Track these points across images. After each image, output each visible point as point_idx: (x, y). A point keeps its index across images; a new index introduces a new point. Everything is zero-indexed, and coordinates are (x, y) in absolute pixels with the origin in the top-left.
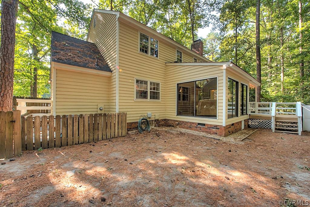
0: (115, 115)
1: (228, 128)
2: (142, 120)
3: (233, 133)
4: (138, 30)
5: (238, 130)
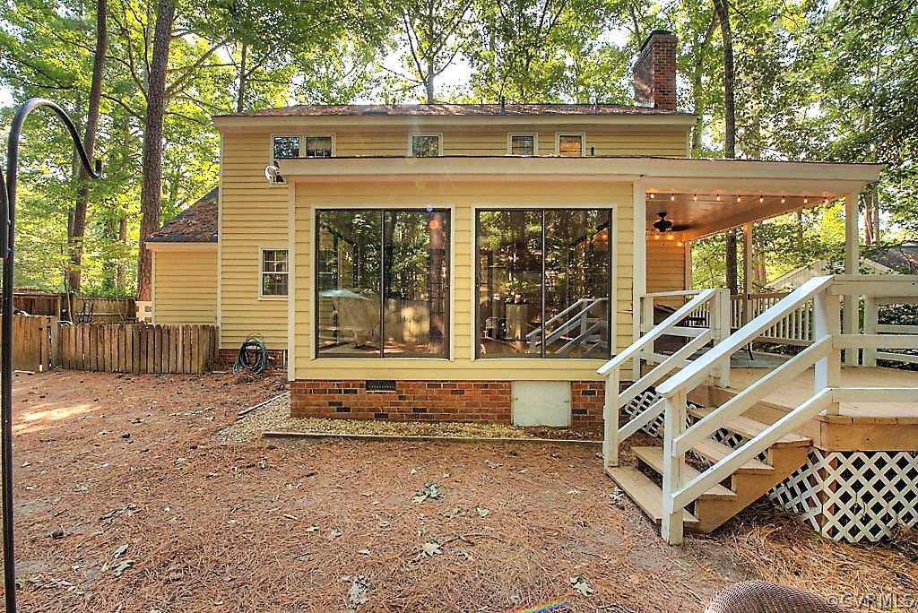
0: (178, 329)
1: (330, 391)
2: (245, 344)
3: (381, 416)
4: (269, 134)
5: (450, 415)
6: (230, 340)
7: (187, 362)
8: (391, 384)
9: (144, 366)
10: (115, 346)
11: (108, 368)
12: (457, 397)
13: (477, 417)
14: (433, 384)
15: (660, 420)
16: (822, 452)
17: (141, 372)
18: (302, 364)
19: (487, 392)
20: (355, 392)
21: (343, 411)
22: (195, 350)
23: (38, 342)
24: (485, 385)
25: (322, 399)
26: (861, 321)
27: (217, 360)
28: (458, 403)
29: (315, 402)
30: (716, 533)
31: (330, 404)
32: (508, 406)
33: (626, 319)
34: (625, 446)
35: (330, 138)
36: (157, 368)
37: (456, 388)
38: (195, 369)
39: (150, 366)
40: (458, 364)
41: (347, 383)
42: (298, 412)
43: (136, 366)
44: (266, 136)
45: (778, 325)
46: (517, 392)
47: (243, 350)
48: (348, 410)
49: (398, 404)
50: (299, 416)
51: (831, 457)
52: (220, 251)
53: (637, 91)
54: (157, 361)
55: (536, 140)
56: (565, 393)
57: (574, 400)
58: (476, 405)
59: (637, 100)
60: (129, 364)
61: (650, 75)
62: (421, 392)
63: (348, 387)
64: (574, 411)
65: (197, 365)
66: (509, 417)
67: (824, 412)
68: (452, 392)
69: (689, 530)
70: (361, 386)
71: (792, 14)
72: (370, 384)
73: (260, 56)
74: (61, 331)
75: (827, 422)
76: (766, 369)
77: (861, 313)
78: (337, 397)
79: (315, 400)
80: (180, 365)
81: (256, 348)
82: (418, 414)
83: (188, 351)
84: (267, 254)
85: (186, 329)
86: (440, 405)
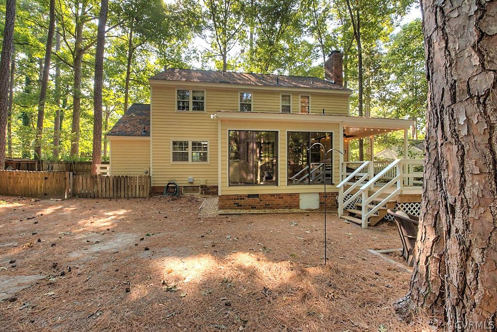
0: (137, 178)
1: (234, 199)
2: (169, 184)
3: (254, 208)
4: (175, 88)
5: (278, 206)
6: (161, 181)
7: (141, 192)
8: (257, 195)
9: (119, 195)
10: (104, 186)
11: (100, 196)
12: (281, 199)
13: (288, 207)
14: (272, 195)
15: (361, 196)
16: (399, 203)
17: (118, 198)
18: (224, 189)
19: (291, 198)
20: (244, 199)
21: (239, 206)
22: (145, 187)
23: (64, 185)
24: (290, 195)
25: (232, 202)
26: (409, 171)
27: (155, 192)
28: (281, 202)
29: (228, 203)
30: (375, 226)
31: (235, 204)
32: (298, 202)
33: (337, 171)
34: (345, 210)
35: (203, 91)
36: (126, 196)
37: (280, 196)
38: (145, 195)
39: (123, 195)
40: (281, 188)
41: (241, 196)
42: (221, 208)
43: (115, 195)
44: (174, 88)
45: (387, 173)
46: (301, 197)
47: (168, 187)
48: (241, 206)
49: (259, 203)
50: (223, 209)
51: (401, 205)
52: (151, 141)
53: (326, 74)
54: (126, 192)
55: (291, 97)
56: (317, 197)
57: (320, 199)
58: (287, 202)
59: (326, 78)
60: (111, 194)
61: (332, 69)
62: (268, 198)
63: (241, 197)
64: (320, 203)
65: (146, 193)
66: (299, 206)
67: (399, 193)
68: (279, 198)
69: (369, 225)
70: (246, 196)
71: (384, 36)
72: (249, 196)
73: (144, 39)
74: (74, 179)
75: (400, 196)
76: (381, 187)
77: (409, 167)
78: (237, 201)
79: (228, 202)
80: (137, 194)
81: (174, 185)
82: (267, 206)
83: (142, 187)
84: (175, 143)
85: (140, 177)
86: (275, 203)
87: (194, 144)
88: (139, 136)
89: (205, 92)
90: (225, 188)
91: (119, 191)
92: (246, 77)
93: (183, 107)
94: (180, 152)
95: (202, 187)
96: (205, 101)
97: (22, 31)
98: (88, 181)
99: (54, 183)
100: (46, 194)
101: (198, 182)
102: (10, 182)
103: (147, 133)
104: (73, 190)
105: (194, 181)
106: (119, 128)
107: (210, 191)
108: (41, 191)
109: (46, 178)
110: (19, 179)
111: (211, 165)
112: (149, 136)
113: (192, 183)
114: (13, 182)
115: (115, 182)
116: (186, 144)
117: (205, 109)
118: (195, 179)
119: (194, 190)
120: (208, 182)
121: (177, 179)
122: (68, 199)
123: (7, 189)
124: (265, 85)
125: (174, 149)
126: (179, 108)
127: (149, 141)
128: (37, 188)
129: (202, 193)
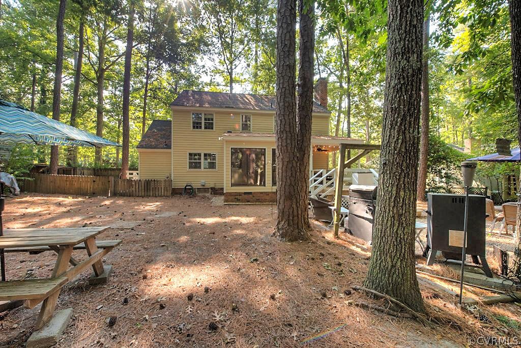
0: (162, 181)
1: (235, 195)
2: (186, 186)
3: (248, 201)
5: (265, 201)
6: (180, 184)
7: (166, 192)
8: (251, 193)
10: (137, 187)
11: (134, 195)
12: (267, 196)
14: (261, 193)
17: (148, 196)
20: (241, 195)
21: (238, 200)
22: (168, 188)
23: (107, 186)
25: (233, 197)
27: (176, 192)
31: (235, 198)
36: (154, 195)
37: (267, 194)
39: (151, 194)
40: (268, 188)
41: (240, 193)
42: (226, 201)
43: (146, 194)
44: (189, 112)
47: (185, 188)
48: (240, 200)
49: (252, 198)
52: (172, 152)
54: (154, 192)
60: (143, 194)
62: (259, 195)
65: (169, 193)
70: (243, 194)
72: (245, 193)
74: (115, 182)
78: (237, 197)
79: (231, 198)
80: (163, 193)
81: (190, 187)
82: (258, 200)
83: (166, 189)
84: (190, 154)
85: (165, 181)
86: (263, 198)
87: (205, 155)
88: (162, 148)
89: (214, 115)
90: (229, 188)
91: (149, 191)
92: (247, 99)
93: (197, 125)
94: (194, 162)
95: (212, 188)
96: (214, 122)
97: (51, 52)
98: (126, 184)
99: (100, 186)
100: (94, 194)
101: (209, 185)
102: (67, 184)
103: (169, 147)
104: (114, 190)
105: (205, 184)
106: (145, 142)
107: (217, 192)
108: (90, 190)
109: (94, 181)
110: (74, 182)
111: (219, 171)
112: (170, 148)
113: (204, 186)
114: (69, 184)
115: (146, 184)
116: (199, 154)
117: (214, 128)
118: (206, 183)
119: (205, 191)
120: (216, 185)
121: (193, 183)
122: (111, 197)
123: (65, 189)
124: (261, 109)
125: (190, 159)
126: (194, 127)
127: (171, 153)
128: (88, 189)
129: (211, 194)
